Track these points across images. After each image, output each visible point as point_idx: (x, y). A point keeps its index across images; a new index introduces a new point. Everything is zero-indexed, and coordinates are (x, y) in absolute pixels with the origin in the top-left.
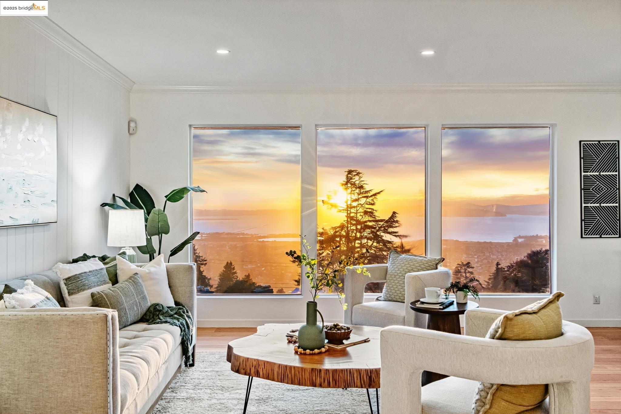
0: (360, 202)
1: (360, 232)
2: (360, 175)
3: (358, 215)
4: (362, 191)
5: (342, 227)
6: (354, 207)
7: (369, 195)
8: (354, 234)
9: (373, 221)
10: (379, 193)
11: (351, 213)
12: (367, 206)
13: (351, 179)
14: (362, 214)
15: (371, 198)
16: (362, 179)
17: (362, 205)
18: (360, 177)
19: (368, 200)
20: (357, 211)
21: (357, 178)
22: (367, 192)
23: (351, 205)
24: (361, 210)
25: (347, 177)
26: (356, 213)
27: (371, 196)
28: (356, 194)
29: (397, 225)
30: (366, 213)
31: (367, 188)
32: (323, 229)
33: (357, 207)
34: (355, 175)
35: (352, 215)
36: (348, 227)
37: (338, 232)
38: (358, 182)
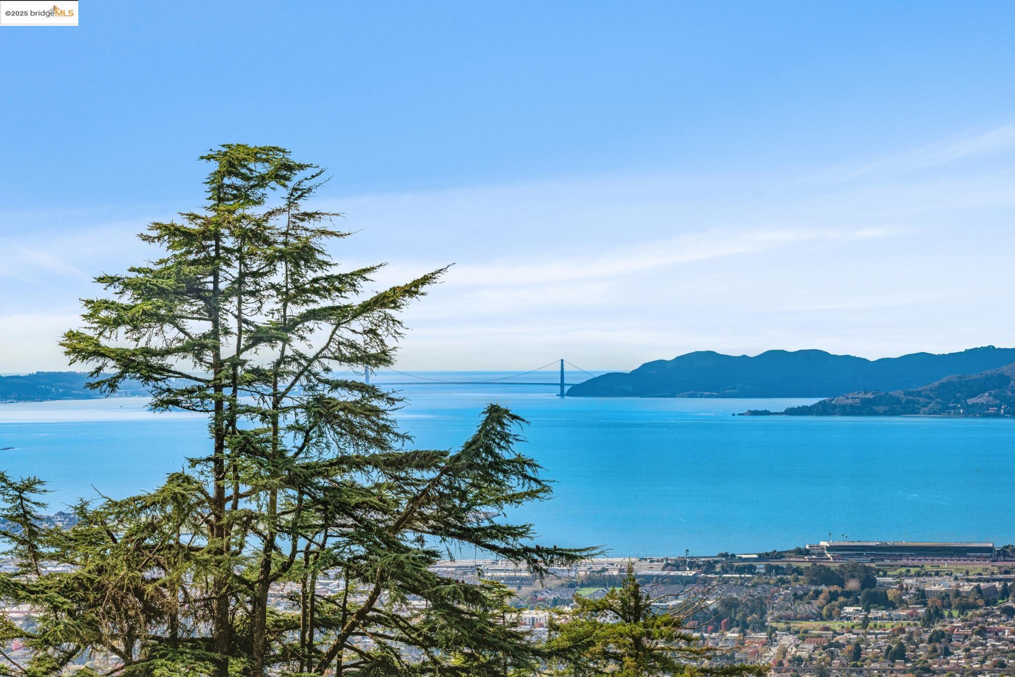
0: (297, 345)
2: (298, 177)
3: (284, 425)
4: (308, 276)
6: (259, 374)
7: (353, 299)
8: (254, 544)
9: (374, 462)
10: (412, 290)
11: (237, 413)
12: (340, 371)
13: (243, 197)
15: (358, 324)
16: (304, 206)
17: (305, 364)
18: (298, 193)
19: (344, 333)
20: (277, 397)
21: (275, 196)
23: (235, 362)
24: (300, 394)
25: (220, 194)
27: (366, 308)
28: (272, 303)
29: (515, 484)
33: (274, 375)
34: (262, 181)
35: (245, 423)
36: (219, 501)
37: (152, 527)
38: (280, 222)
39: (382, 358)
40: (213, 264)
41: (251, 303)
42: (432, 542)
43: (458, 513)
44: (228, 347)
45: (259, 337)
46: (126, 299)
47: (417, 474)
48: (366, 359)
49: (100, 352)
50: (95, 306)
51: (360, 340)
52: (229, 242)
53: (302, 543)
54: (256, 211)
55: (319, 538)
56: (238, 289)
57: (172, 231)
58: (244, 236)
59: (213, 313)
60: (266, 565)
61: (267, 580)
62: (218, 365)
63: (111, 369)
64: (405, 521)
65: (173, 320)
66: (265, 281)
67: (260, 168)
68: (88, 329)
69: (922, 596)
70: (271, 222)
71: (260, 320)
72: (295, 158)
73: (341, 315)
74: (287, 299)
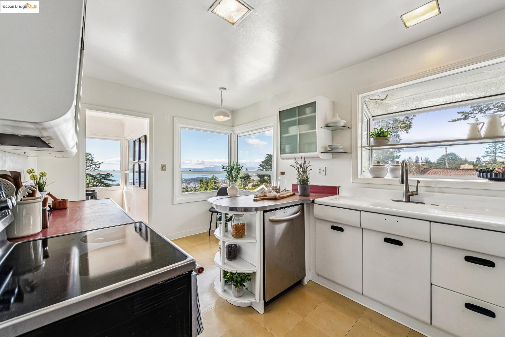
39: (99, 168)
41: (87, 164)
42: (104, 180)
43: (106, 178)
47: (103, 176)
48: (98, 168)
51: (97, 166)
53: (92, 181)
55: (94, 180)
60: (89, 182)
61: (89, 183)
64: (102, 179)
66: (89, 162)
67: (88, 154)
70: (89, 158)
71: (88, 165)
72: (91, 154)
73: (96, 165)
74: (91, 164)
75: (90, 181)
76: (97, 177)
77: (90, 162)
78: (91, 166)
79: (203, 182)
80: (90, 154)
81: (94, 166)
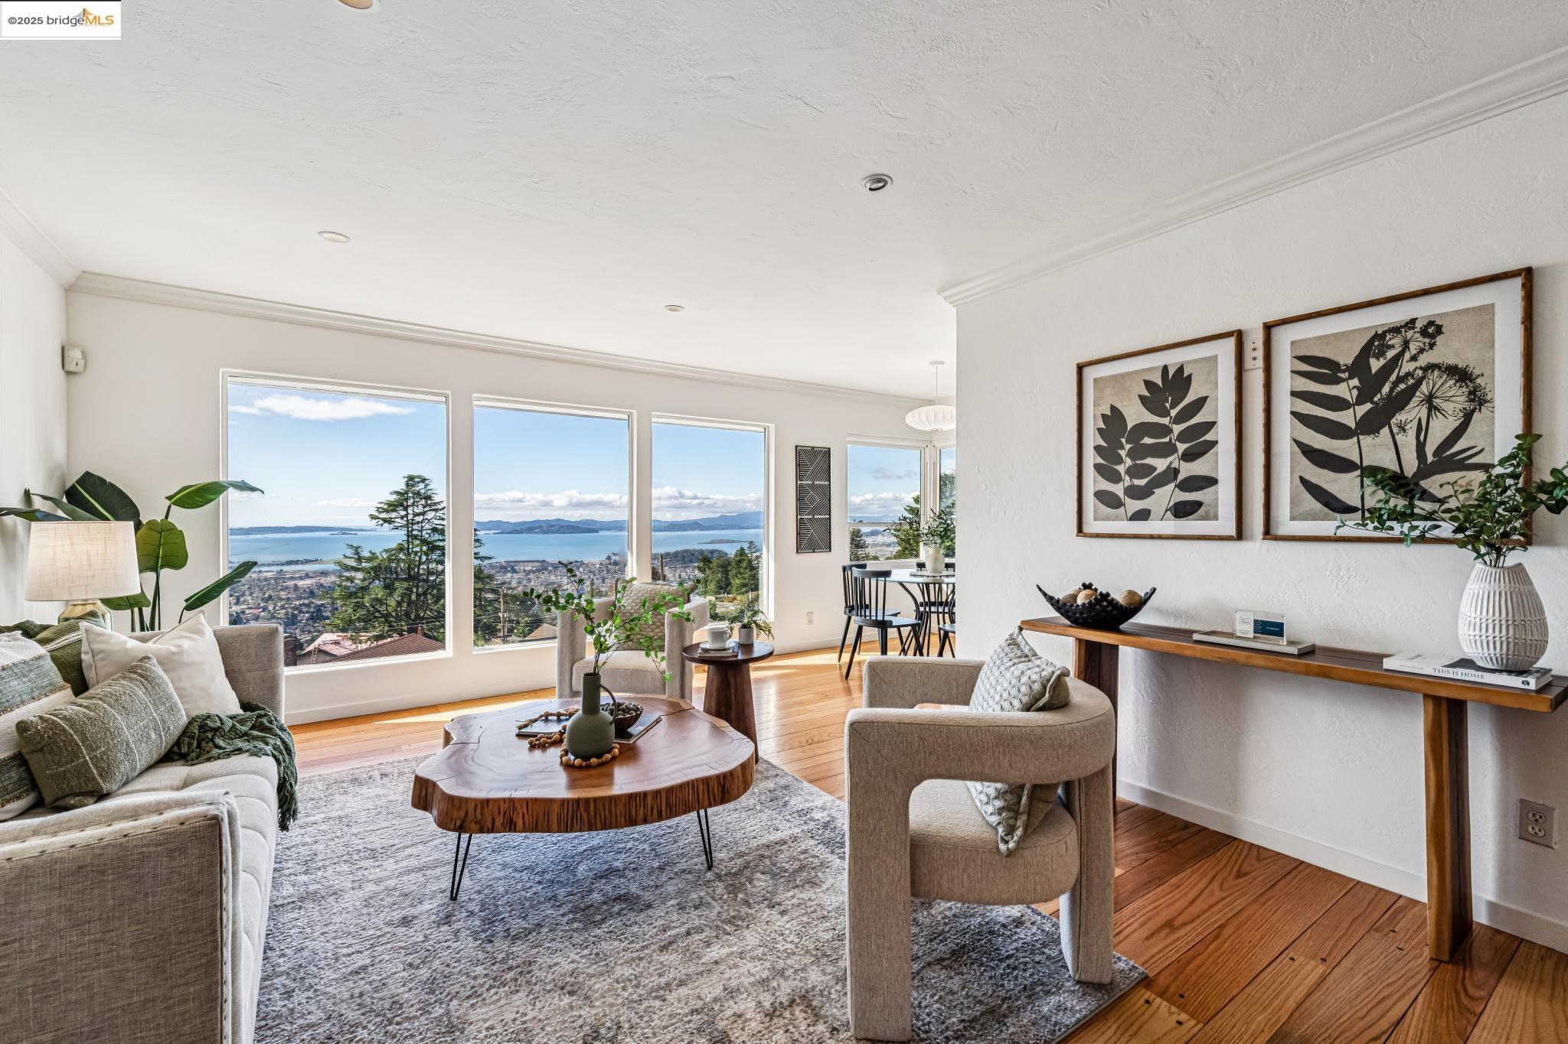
0: (426, 517)
1: (426, 554)
2: (427, 482)
3: (424, 533)
4: (429, 502)
5: (401, 549)
6: (418, 523)
7: (439, 507)
8: (417, 558)
11: (413, 530)
13: (413, 486)
14: (429, 532)
16: (428, 488)
17: (429, 520)
18: (426, 485)
19: (437, 514)
21: (422, 486)
22: (435, 504)
23: (412, 520)
24: (428, 526)
25: (407, 485)
26: (421, 531)
28: (420, 507)
30: (434, 530)
31: (436, 499)
32: (370, 552)
33: (422, 522)
34: (418, 482)
35: (415, 533)
36: (408, 548)
37: (393, 555)
38: (423, 491)
39: (443, 519)
40: (407, 500)
41: (416, 508)
44: (410, 517)
45: (416, 515)
46: (386, 507)
49: (379, 518)
50: (379, 508)
52: (410, 495)
54: (417, 489)
56: (413, 505)
57: (397, 493)
58: (414, 494)
59: (406, 509)
62: (408, 521)
63: (381, 522)
65: (396, 511)
67: (417, 480)
68: (377, 514)
69: (524, 571)
70: (421, 491)
73: (436, 510)
74: (424, 507)
75: (420, 557)
76: (438, 546)
77: (423, 502)
78: (423, 514)
79: (711, 562)
80: (423, 480)
81: (430, 515)
